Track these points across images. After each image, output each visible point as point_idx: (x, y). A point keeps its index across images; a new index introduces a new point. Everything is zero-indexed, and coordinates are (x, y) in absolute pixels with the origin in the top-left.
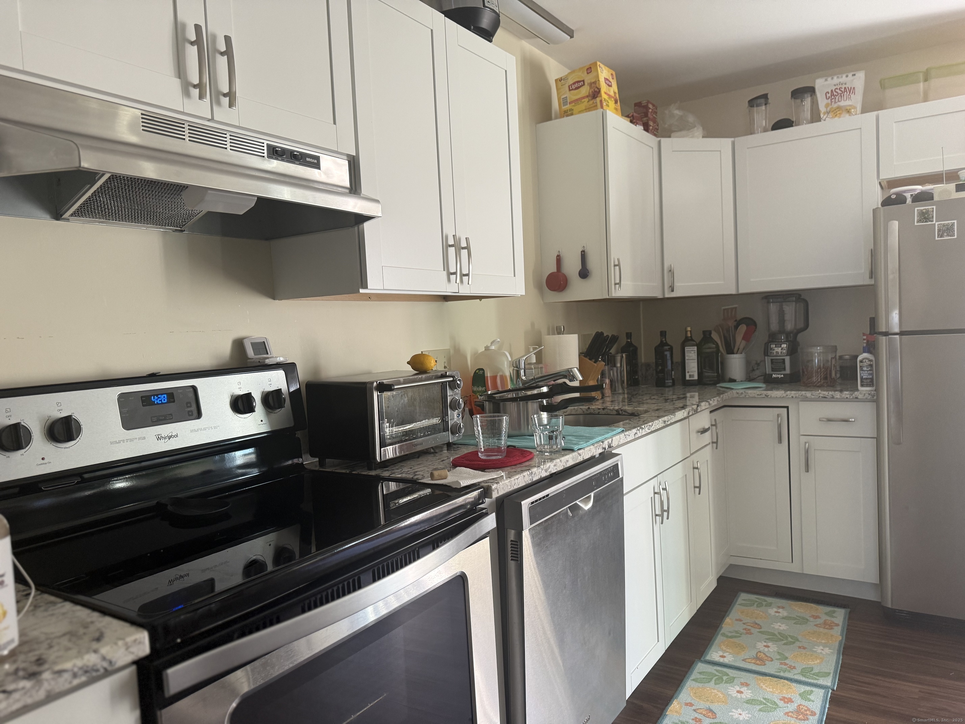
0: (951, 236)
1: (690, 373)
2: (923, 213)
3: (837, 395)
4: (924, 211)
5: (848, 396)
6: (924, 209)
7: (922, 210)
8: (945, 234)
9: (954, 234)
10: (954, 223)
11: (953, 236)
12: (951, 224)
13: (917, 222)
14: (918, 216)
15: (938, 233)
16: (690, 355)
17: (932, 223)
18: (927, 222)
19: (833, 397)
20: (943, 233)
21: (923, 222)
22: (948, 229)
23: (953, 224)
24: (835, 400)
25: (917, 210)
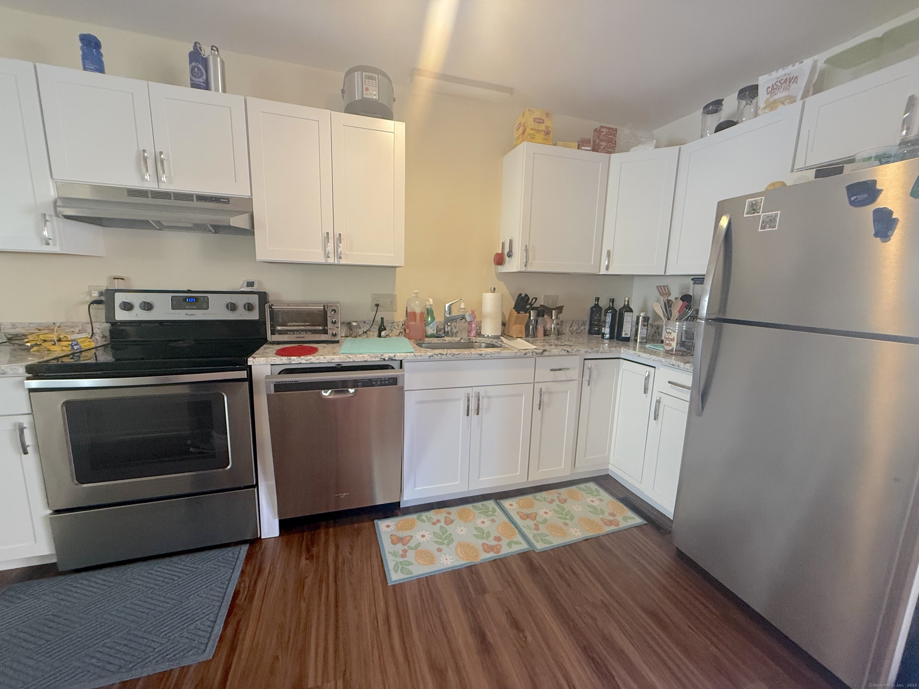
0: (772, 228)
1: (625, 332)
2: (752, 204)
3: (682, 365)
4: (754, 202)
5: (689, 368)
6: (754, 201)
7: (752, 202)
8: (768, 226)
9: (776, 225)
10: (778, 213)
11: (774, 228)
12: (774, 215)
13: (747, 213)
14: (747, 208)
15: (762, 224)
16: (628, 318)
17: (758, 214)
18: (754, 213)
19: (679, 366)
20: (766, 225)
21: (751, 214)
22: (771, 220)
23: (776, 215)
24: (680, 368)
25: (749, 201)
